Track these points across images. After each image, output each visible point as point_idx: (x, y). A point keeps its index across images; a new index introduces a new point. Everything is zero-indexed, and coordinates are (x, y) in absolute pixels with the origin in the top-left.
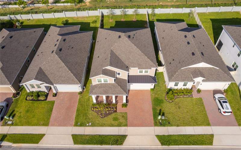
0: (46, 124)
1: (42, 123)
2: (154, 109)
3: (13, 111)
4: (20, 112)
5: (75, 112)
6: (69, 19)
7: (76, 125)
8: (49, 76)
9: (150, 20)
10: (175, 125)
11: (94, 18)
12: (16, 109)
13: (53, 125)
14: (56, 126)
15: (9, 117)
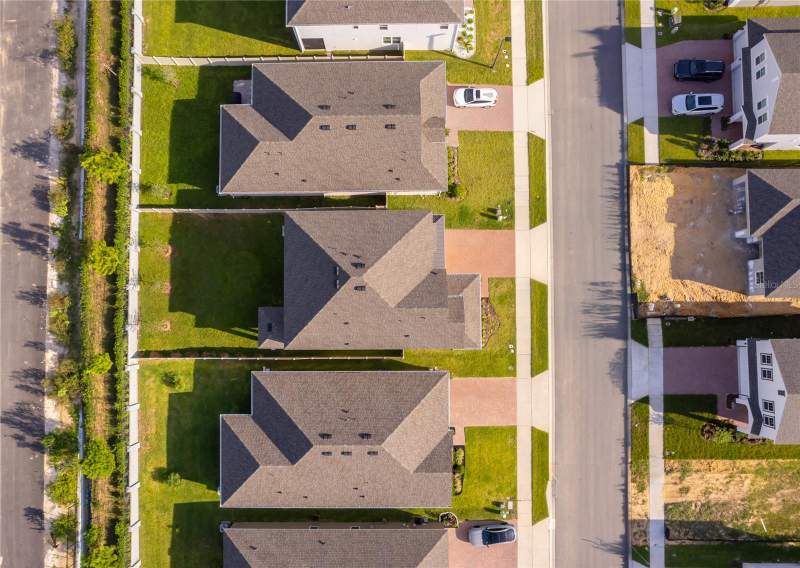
0: (512, 431)
1: (510, 441)
2: (481, 226)
3: (487, 509)
4: (489, 493)
5: (488, 379)
6: (151, 469)
7: (513, 373)
8: (433, 446)
9: (172, 203)
10: (513, 193)
11: (147, 383)
12: (483, 504)
13: (514, 418)
14: (515, 411)
15: (498, 512)
